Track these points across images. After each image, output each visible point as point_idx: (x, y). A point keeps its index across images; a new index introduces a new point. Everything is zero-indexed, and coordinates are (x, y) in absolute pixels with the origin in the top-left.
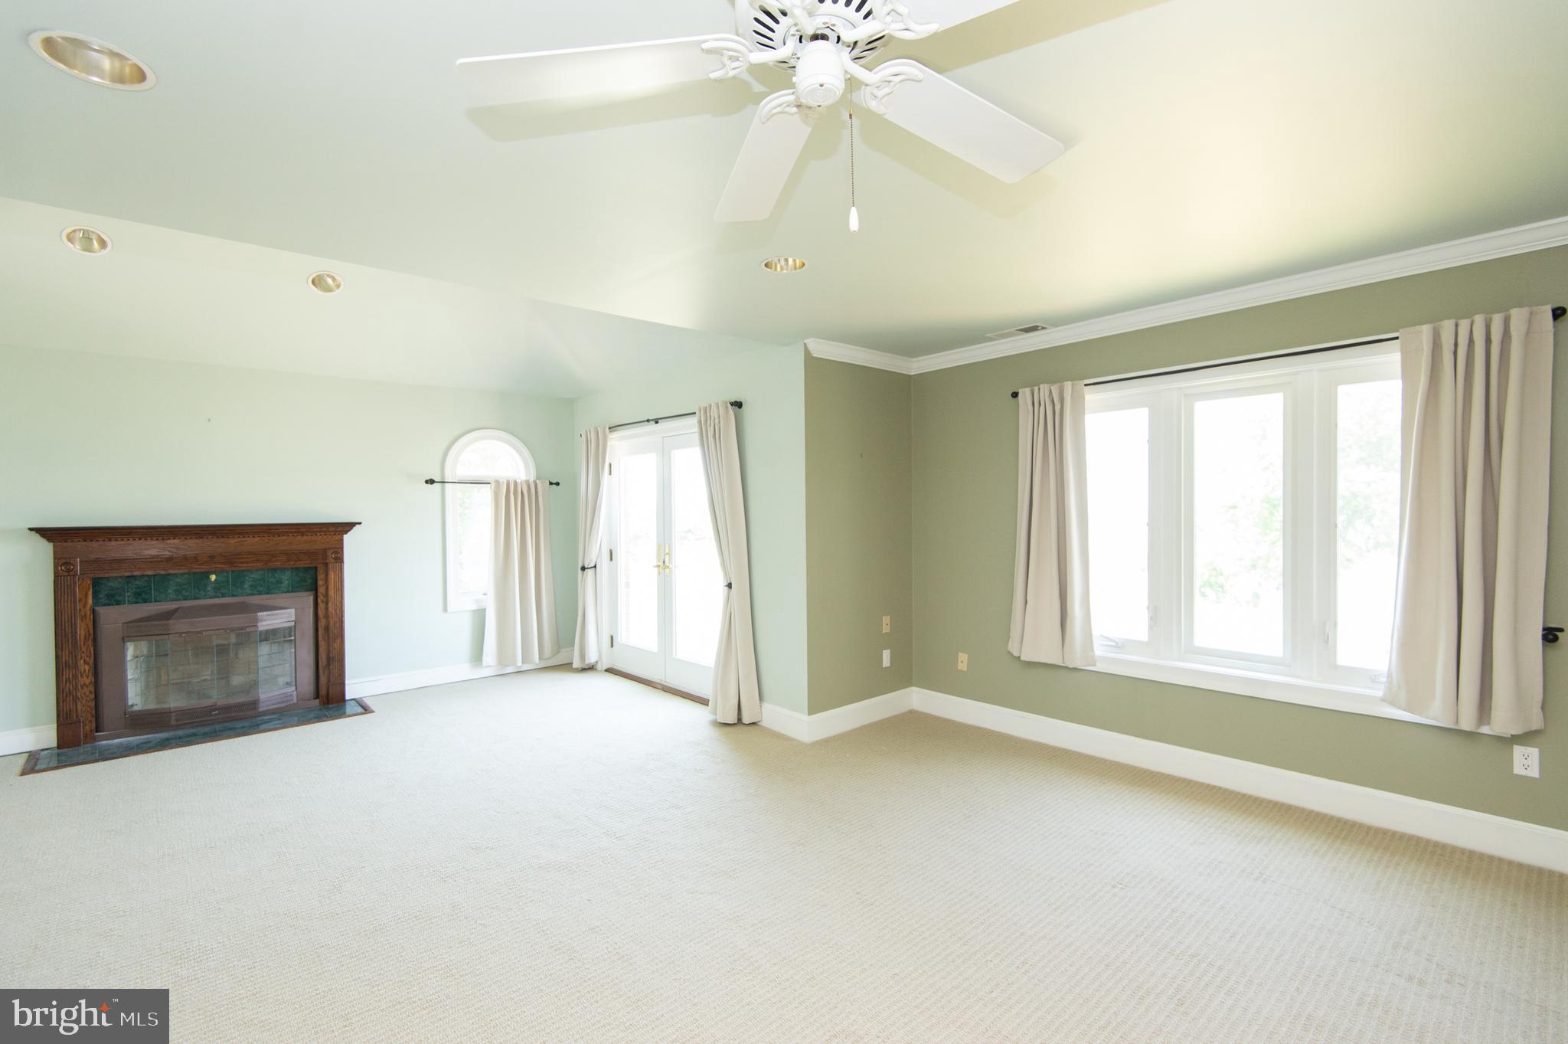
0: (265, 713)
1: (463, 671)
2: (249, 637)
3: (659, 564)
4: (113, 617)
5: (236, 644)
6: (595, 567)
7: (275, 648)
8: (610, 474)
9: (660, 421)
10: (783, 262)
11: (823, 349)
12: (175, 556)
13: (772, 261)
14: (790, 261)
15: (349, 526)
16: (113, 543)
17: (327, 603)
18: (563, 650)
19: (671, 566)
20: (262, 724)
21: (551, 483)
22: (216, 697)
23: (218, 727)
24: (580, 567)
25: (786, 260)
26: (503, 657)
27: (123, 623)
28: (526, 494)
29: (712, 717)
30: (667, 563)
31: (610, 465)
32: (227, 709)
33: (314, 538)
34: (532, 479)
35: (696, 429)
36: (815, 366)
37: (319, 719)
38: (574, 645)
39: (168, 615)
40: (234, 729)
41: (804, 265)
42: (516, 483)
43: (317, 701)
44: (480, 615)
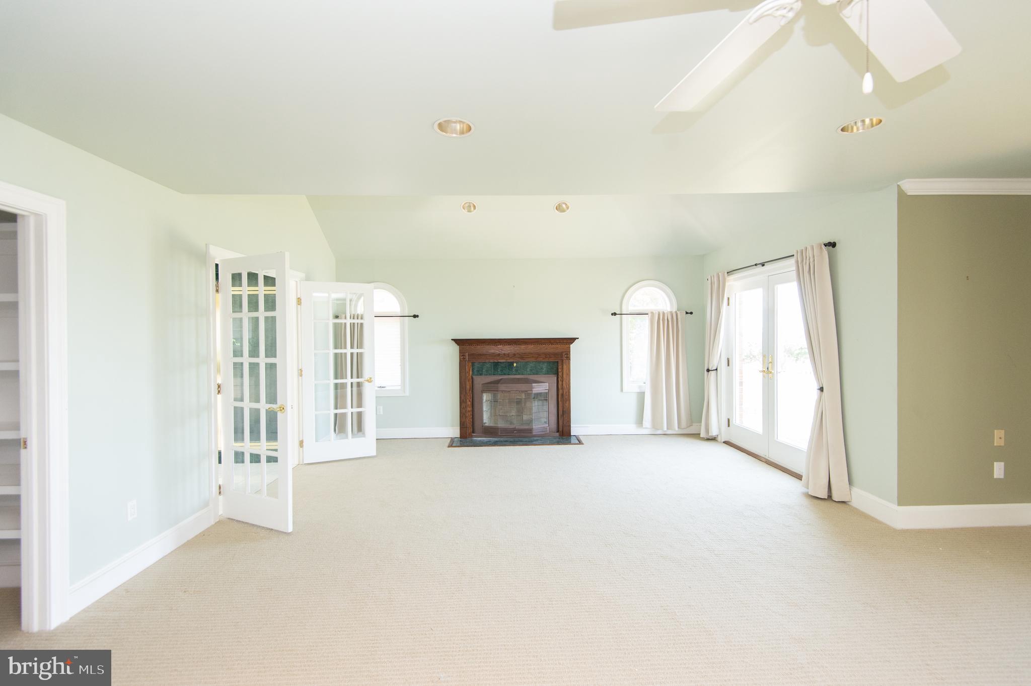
0: (535, 436)
1: (632, 428)
2: (530, 396)
3: (764, 370)
4: (480, 381)
5: (525, 399)
6: (717, 369)
7: (540, 403)
8: (728, 305)
9: (765, 264)
10: (859, 124)
11: (913, 187)
12: (501, 353)
13: (848, 126)
14: (867, 121)
15: (573, 340)
16: (479, 347)
17: (563, 382)
18: (694, 424)
19: (773, 371)
20: (534, 441)
21: (687, 313)
22: (517, 425)
23: (516, 439)
24: (706, 369)
25: (863, 121)
26: (655, 423)
27: (483, 384)
28: (670, 320)
29: (804, 490)
30: (770, 369)
31: (729, 299)
32: (520, 431)
33: (557, 346)
34: (674, 311)
35: (794, 268)
36: (905, 201)
37: (558, 443)
38: (701, 422)
39: (497, 382)
40: (522, 441)
41: (881, 121)
42: (664, 314)
43: (558, 433)
44: (641, 395)
